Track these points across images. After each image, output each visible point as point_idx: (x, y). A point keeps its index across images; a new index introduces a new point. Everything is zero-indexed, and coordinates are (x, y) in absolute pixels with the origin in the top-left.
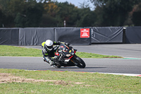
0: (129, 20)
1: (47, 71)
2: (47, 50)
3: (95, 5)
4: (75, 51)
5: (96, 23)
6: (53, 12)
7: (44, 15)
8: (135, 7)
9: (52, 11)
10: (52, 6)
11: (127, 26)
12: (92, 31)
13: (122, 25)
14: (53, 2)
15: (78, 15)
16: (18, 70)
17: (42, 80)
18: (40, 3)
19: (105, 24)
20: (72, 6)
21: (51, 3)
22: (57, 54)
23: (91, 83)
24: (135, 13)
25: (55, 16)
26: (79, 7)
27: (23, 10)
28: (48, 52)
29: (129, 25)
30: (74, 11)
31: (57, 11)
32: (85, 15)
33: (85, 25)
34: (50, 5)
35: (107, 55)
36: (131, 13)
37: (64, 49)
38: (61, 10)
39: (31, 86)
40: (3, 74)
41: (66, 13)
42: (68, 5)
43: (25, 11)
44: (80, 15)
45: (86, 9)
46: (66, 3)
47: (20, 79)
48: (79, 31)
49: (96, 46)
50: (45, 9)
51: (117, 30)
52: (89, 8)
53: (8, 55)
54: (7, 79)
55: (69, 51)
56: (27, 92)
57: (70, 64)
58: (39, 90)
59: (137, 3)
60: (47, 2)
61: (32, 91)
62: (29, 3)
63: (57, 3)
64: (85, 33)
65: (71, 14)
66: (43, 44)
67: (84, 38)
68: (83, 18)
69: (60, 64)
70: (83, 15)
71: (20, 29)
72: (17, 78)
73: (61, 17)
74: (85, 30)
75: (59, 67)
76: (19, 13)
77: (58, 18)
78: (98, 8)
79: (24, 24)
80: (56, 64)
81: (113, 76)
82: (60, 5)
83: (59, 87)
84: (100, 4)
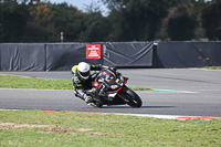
0: (163, 31)
1: (34, 112)
2: (79, 78)
3: (109, 7)
4: (126, 79)
5: (111, 35)
6: (44, 19)
7: (29, 24)
8: (172, 11)
9: (41, 16)
10: (42, 10)
11: (159, 41)
12: (105, 49)
13: (151, 39)
14: (43, 4)
15: (82, 23)
17: (25, 125)
18: (23, 4)
19: (125, 37)
20: (73, 9)
21: (39, 4)
22: (96, 85)
24: (171, 20)
25: (46, 25)
26: (84, 11)
28: (82, 82)
29: (162, 39)
30: (75, 18)
31: (49, 18)
32: (94, 24)
33: (93, 39)
34: (38, 8)
36: (166, 20)
37: (107, 77)
38: (56, 15)
39: (9, 134)
41: (65, 20)
42: (68, 8)
44: (86, 23)
45: (95, 14)
46: (64, 5)
48: (85, 48)
50: (31, 13)
51: (144, 47)
52: (99, 13)
56: (2, 144)
57: (117, 101)
58: (21, 141)
59: (174, 4)
60: (34, 3)
61: (10, 143)
62: (6, 5)
63: (49, 4)
65: (72, 21)
66: (74, 69)
68: (90, 28)
69: (101, 101)
70: (90, 23)
73: (57, 26)
74: (93, 47)
75: (100, 106)
77: (50, 29)
78: (114, 12)
80: (94, 102)
81: (137, 118)
82: (54, 7)
83: (53, 136)
84: (117, 7)
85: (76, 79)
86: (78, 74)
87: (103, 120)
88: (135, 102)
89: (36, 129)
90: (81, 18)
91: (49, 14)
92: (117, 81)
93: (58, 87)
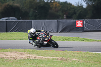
3: (87, 3)
4: (51, 36)
5: (87, 16)
6: (57, 9)
7: (50, 11)
9: (55, 8)
14: (56, 2)
15: (74, 10)
16: (31, 50)
18: (47, 2)
20: (70, 4)
22: (39, 38)
23: (84, 59)
25: (58, 12)
26: (75, 5)
27: (35, 7)
28: (32, 37)
30: (71, 8)
31: (59, 8)
32: (80, 11)
33: (79, 18)
35: (95, 39)
38: (62, 7)
39: (41, 61)
40: (21, 53)
41: (66, 9)
42: (67, 4)
43: (36, 8)
44: (76, 11)
45: (80, 6)
46: (66, 2)
47: (33, 57)
48: (75, 22)
49: (87, 33)
50: (51, 6)
52: (82, 6)
53: (25, 39)
54: (24, 56)
55: (47, 36)
56: (38, 65)
57: (48, 45)
58: (46, 64)
60: (52, 1)
61: (41, 65)
62: (39, 2)
64: (79, 24)
65: (69, 10)
67: (79, 28)
68: (78, 13)
69: (40, 45)
70: (78, 11)
71: (33, 20)
72: (31, 55)
73: (62, 12)
74: (79, 22)
76: (32, 10)
77: (60, 13)
78: (88, 6)
79: (36, 18)
82: (62, 4)
83: (61, 62)
84: (90, 3)
85: (29, 36)
86: (31, 33)
87: (84, 55)
88: (55, 46)
89: (53, 59)
90: (73, 8)
91: (60, 6)
92: (48, 37)
93: (63, 40)
